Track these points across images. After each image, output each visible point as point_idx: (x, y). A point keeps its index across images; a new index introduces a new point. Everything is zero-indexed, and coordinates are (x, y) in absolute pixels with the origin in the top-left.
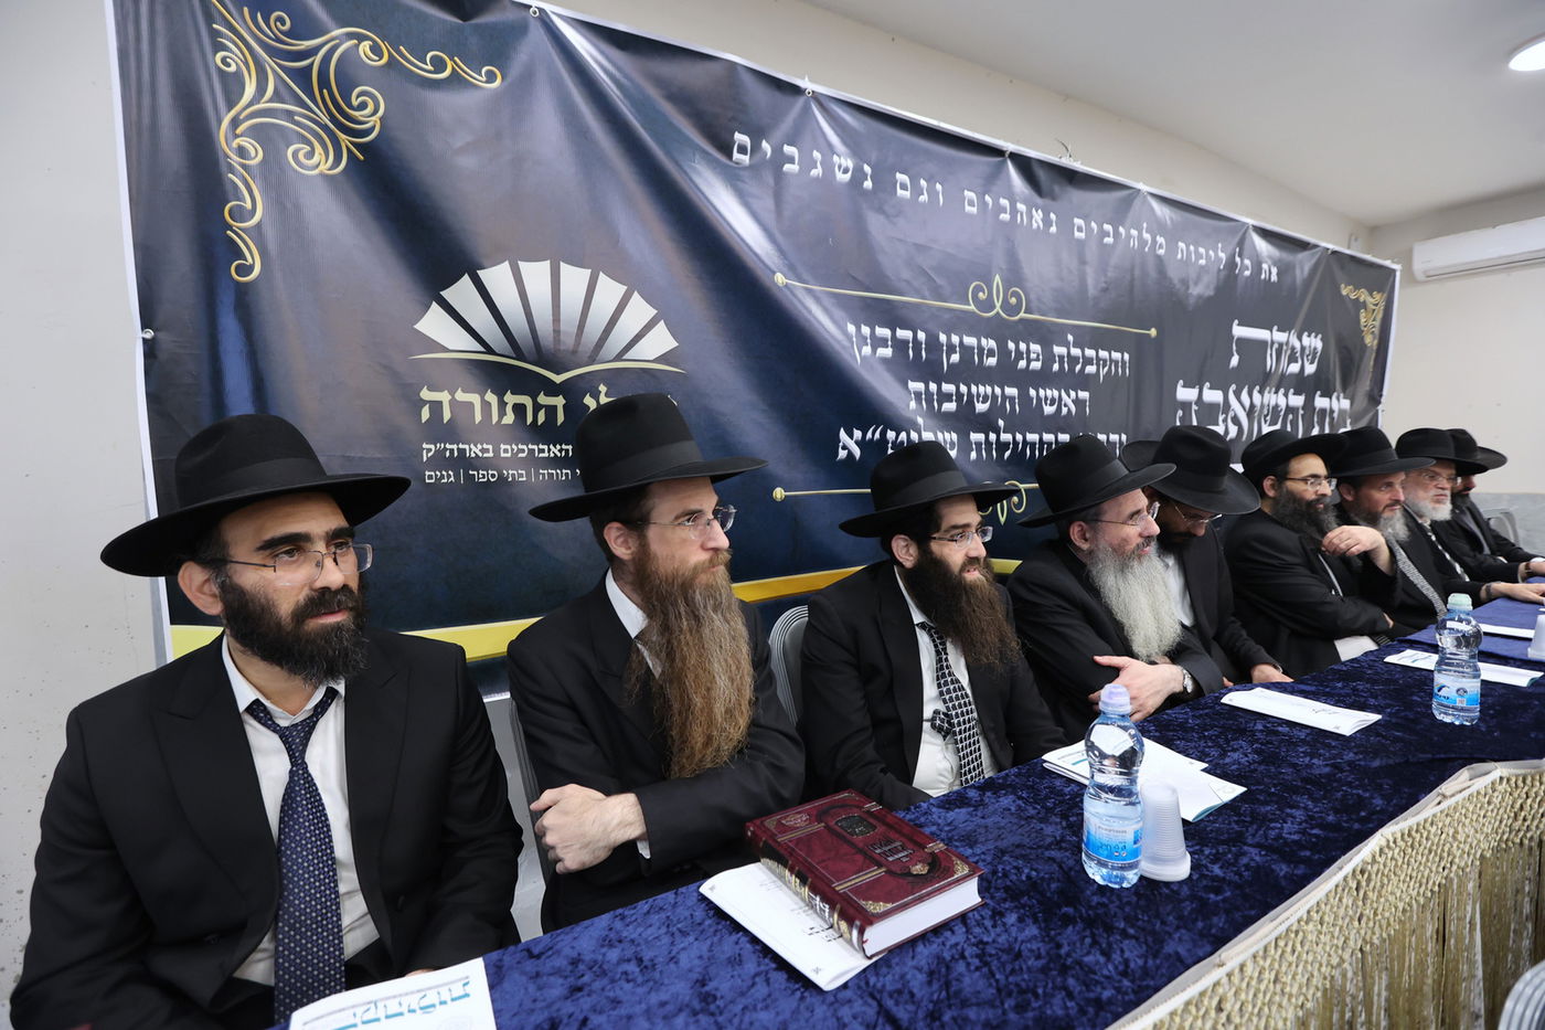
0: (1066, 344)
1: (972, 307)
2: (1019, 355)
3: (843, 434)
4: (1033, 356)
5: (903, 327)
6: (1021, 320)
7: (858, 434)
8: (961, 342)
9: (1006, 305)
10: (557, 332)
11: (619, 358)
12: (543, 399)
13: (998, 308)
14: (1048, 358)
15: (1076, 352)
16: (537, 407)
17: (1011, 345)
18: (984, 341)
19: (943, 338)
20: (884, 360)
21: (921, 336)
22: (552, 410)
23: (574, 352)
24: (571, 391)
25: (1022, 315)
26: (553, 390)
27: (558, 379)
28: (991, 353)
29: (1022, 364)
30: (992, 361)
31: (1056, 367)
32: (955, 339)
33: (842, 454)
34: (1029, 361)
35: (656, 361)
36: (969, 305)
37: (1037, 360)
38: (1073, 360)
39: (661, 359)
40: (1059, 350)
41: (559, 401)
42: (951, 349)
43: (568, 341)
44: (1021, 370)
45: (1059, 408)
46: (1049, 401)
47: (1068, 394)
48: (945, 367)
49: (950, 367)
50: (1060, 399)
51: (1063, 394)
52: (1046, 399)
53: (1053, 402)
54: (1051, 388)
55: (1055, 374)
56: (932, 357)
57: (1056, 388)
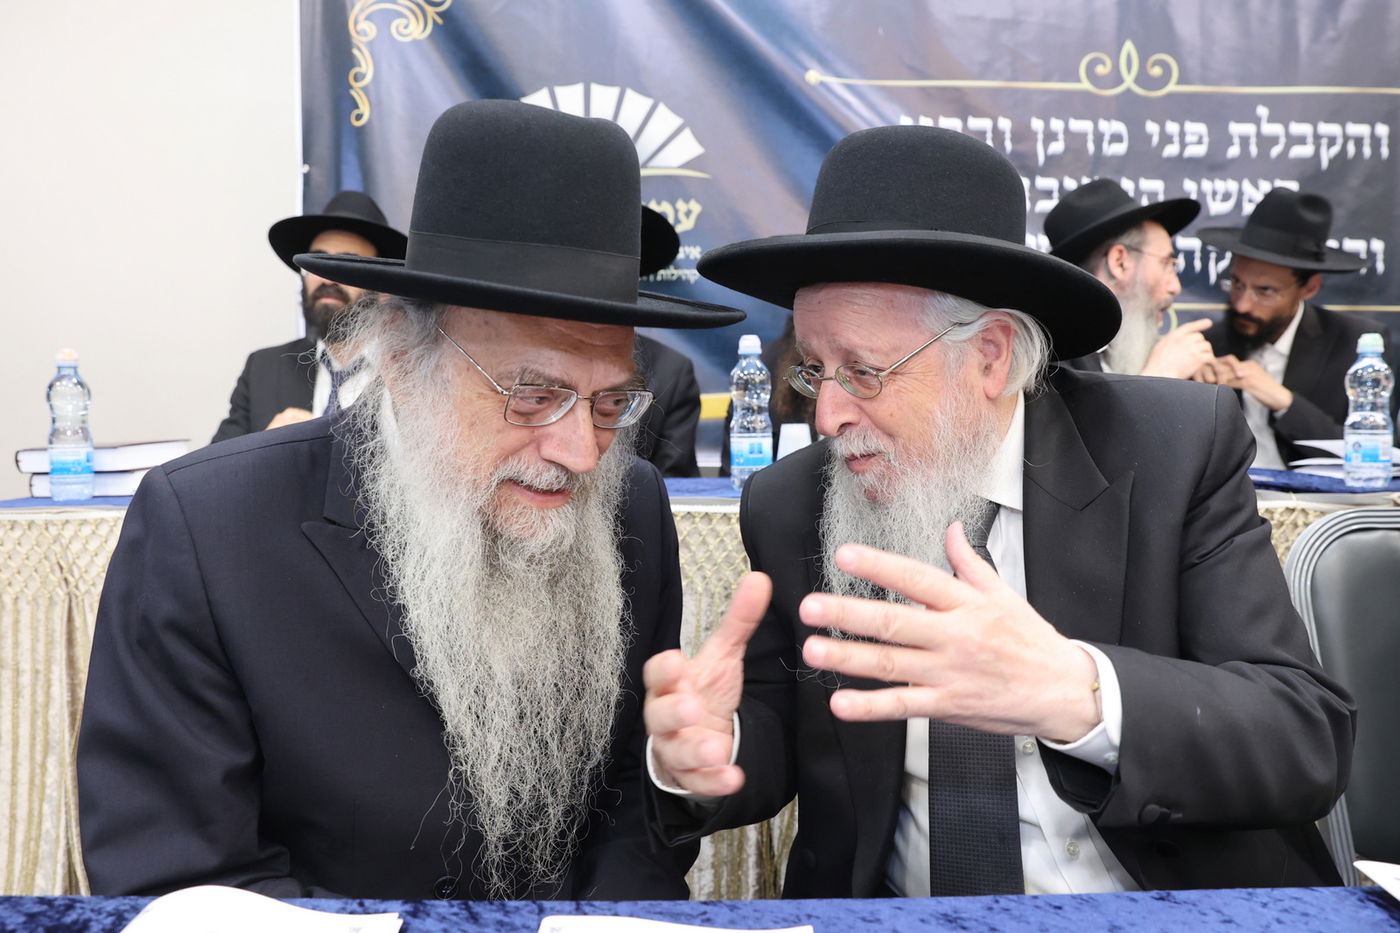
0: (1257, 121)
1: (1085, 85)
2: (1166, 139)
4: (1189, 138)
5: (978, 114)
6: (1171, 96)
8: (1067, 131)
9: (1143, 79)
11: (644, 165)
13: (1129, 81)
14: (1220, 140)
15: (1276, 129)
17: (1152, 127)
18: (1103, 125)
19: (1037, 124)
21: (1005, 124)
25: (1172, 87)
28: (1116, 138)
29: (1171, 150)
30: (1120, 149)
31: (1234, 151)
32: (1057, 125)
34: (1183, 145)
35: (685, 166)
36: (1078, 80)
37: (1200, 142)
38: (1266, 142)
39: (686, 166)
40: (1236, 129)
42: (1050, 137)
44: (1170, 159)
45: (1239, 205)
46: (1219, 197)
47: (1256, 186)
48: (1041, 159)
49: (1049, 158)
50: (1240, 193)
51: (1247, 185)
52: (1214, 194)
53: (1226, 197)
54: (1224, 179)
55: (1233, 161)
56: (1022, 148)
57: (1234, 179)
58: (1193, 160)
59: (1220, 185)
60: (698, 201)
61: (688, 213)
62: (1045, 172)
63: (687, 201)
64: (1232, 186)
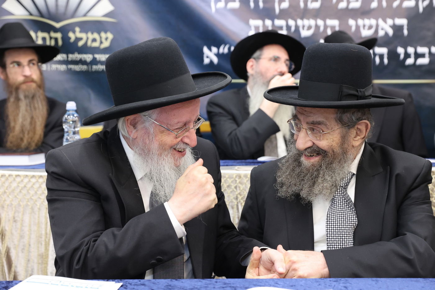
3: (205, 49)
7: (214, 49)
10: (57, 5)
11: (85, 15)
12: (53, 35)
16: (51, 38)
20: (233, 11)
22: (56, 40)
23: (65, 14)
24: (64, 30)
26: (56, 30)
27: (58, 25)
29: (343, 5)
31: (374, 4)
33: (206, 61)
34: (349, 2)
37: (356, 1)
39: (106, 15)
41: (59, 35)
43: (62, 9)
44: (341, 9)
45: (376, 31)
46: (367, 27)
47: (385, 22)
48: (277, 11)
49: (281, 11)
50: (377, 26)
51: (381, 22)
52: (364, 26)
53: (370, 27)
54: (369, 18)
55: (374, 10)
56: (268, 6)
57: (374, 18)
58: (354, 10)
59: (367, 22)
60: (111, 33)
61: (107, 39)
62: (279, 17)
63: (106, 32)
64: (373, 22)
